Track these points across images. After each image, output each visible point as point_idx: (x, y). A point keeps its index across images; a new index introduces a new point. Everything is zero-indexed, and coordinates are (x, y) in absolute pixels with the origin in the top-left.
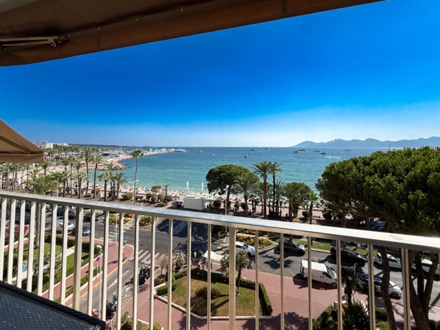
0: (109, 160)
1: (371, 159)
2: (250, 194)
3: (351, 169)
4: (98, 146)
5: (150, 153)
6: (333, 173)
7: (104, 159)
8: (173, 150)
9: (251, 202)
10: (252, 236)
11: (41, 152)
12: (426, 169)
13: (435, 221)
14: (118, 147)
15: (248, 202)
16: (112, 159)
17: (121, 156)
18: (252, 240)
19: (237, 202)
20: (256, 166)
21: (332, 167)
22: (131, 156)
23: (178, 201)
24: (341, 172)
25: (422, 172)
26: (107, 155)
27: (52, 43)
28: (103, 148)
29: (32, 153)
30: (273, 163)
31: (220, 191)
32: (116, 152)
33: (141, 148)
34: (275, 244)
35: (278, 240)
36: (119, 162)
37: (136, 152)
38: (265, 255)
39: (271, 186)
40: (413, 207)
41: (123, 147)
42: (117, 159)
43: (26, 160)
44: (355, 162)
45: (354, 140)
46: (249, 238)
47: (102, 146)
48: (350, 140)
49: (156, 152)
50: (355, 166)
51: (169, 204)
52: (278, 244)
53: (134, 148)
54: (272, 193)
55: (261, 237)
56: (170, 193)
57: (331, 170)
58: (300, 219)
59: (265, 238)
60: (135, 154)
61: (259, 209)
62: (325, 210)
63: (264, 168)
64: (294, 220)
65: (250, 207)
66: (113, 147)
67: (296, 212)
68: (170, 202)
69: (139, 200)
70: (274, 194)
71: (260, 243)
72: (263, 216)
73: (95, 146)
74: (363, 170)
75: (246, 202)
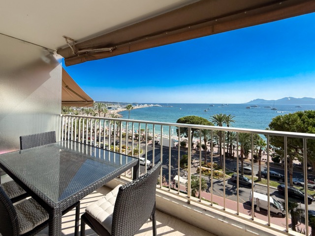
0: (112, 112)
2: (209, 138)
3: (295, 120)
5: (137, 107)
6: (279, 123)
7: (109, 110)
8: (152, 105)
9: (209, 145)
10: (209, 169)
14: (117, 103)
15: (207, 144)
17: (119, 109)
18: (210, 172)
19: (198, 144)
20: (213, 117)
21: (278, 119)
22: (126, 109)
23: (156, 140)
24: (286, 123)
26: (110, 108)
27: (111, 51)
28: (108, 104)
29: (88, 102)
30: (227, 116)
31: (185, 134)
32: (116, 106)
33: (132, 104)
34: (229, 177)
35: (231, 174)
36: (118, 113)
37: (129, 106)
38: (220, 184)
39: (225, 133)
41: (120, 103)
42: (116, 111)
43: (85, 105)
44: (300, 115)
46: (207, 170)
47: (108, 102)
49: (141, 107)
50: (300, 118)
51: (150, 142)
52: (231, 177)
53: (127, 104)
54: (227, 138)
55: (217, 171)
56: (151, 135)
57: (277, 121)
58: (251, 160)
59: (220, 171)
60: (128, 107)
61: (216, 150)
62: (274, 154)
63: (220, 119)
64: (245, 160)
65: (209, 148)
66: (114, 103)
67: (247, 154)
68: (151, 141)
69: (130, 138)
70: (228, 140)
71: (216, 174)
72: (219, 156)
73: (104, 102)
74: (307, 121)
75: (206, 144)
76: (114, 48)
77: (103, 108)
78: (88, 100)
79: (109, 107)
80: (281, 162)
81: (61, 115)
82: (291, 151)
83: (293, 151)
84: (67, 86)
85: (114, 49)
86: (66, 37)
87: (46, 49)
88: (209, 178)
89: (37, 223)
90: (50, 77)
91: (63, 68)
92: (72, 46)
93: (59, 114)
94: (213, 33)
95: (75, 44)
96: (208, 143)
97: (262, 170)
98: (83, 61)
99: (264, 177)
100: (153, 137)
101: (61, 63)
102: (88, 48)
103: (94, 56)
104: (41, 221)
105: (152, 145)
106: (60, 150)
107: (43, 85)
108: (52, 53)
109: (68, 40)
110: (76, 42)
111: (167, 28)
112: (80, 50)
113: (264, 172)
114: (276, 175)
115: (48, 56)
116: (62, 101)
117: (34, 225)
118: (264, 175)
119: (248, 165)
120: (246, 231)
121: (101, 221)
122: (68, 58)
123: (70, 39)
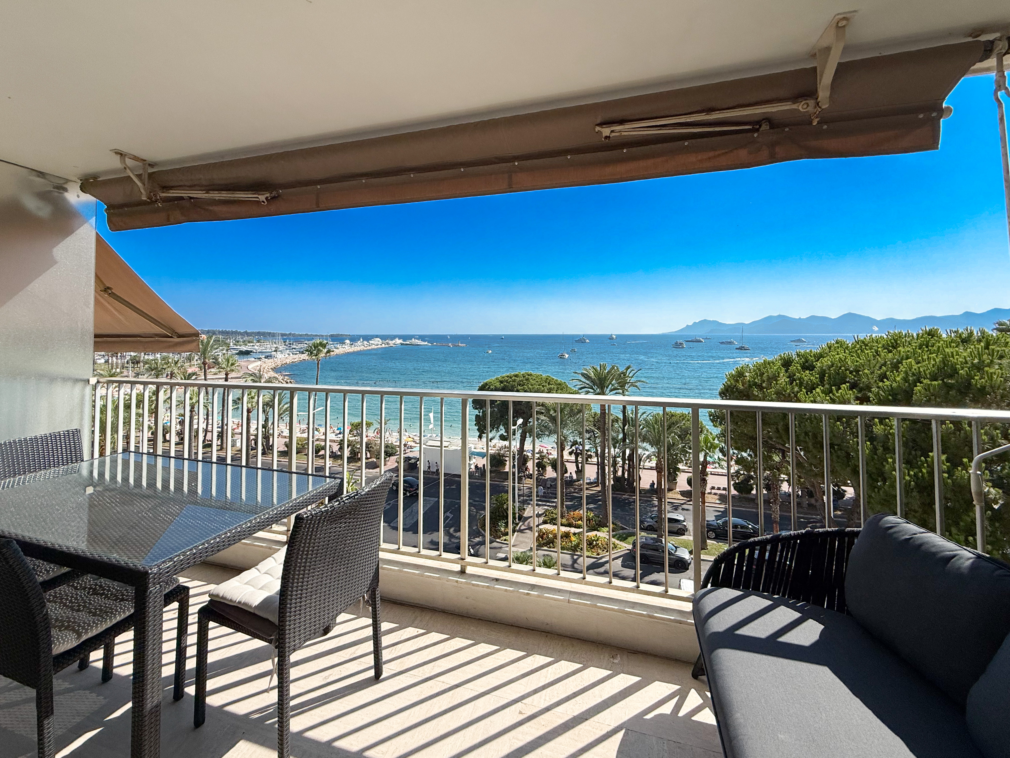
0: (253, 366)
1: (819, 356)
2: (571, 438)
3: (775, 377)
4: (226, 333)
5: (346, 348)
6: (740, 386)
7: (242, 361)
8: (398, 341)
9: (573, 458)
10: (573, 530)
11: (197, 335)
12: (913, 374)
13: (915, 475)
14: (273, 335)
15: (566, 456)
16: (259, 363)
17: (279, 355)
18: (573, 538)
19: (542, 457)
20: (583, 375)
21: (740, 374)
22: (305, 356)
23: (411, 455)
24: (755, 384)
25: (905, 380)
26: (247, 353)
27: (263, 202)
28: (239, 338)
29: (180, 336)
30: (622, 369)
31: (502, 431)
32: (269, 347)
33: (326, 337)
34: (625, 546)
35: (631, 539)
36: (275, 369)
37: (316, 346)
38: (602, 570)
39: (616, 420)
40: (880, 450)
41: (283, 335)
42: (270, 363)
43: (169, 347)
44: (787, 363)
45: (813, 318)
46: (567, 535)
47: (236, 333)
48: (804, 317)
49: (360, 346)
50: (786, 371)
51: (392, 463)
52: (630, 547)
53: (310, 337)
54: (621, 436)
55: (595, 533)
56: (392, 438)
57: (737, 381)
58: (683, 493)
59: (603, 534)
60: (315, 350)
61: (591, 472)
62: (737, 472)
63: (599, 379)
64: (670, 495)
65: (571, 468)
66: (262, 336)
67: (672, 478)
68: (393, 458)
69: (322, 452)
70: (624, 440)
71: (591, 544)
72: (599, 489)
73: (222, 333)
74: (799, 379)
75: (562, 456)
76: (274, 193)
77: (220, 353)
78: (181, 331)
79: (244, 348)
80: (754, 492)
81: (93, 381)
82: (771, 457)
83: (777, 458)
84: (106, 289)
85: (273, 198)
86: (121, 154)
87: (41, 174)
88: (572, 555)
89: (86, 632)
90: (56, 263)
91: (98, 237)
92: (139, 176)
93: (86, 377)
94: (510, 189)
95: (151, 170)
96: (570, 453)
97: (710, 517)
98: (172, 220)
99: (713, 535)
100: (400, 446)
101: (93, 220)
102: (192, 187)
103: (211, 208)
104: (97, 627)
105: (396, 470)
106: (90, 490)
107: (29, 288)
108: (62, 188)
109: (129, 162)
110: (151, 165)
111: (414, 164)
112: (166, 188)
113: (715, 523)
114: (742, 527)
115: (43, 196)
116: (96, 336)
117: (79, 635)
118: (713, 530)
119: (676, 508)
120: (569, 602)
121: (250, 607)
122: (122, 206)
123: (135, 158)
